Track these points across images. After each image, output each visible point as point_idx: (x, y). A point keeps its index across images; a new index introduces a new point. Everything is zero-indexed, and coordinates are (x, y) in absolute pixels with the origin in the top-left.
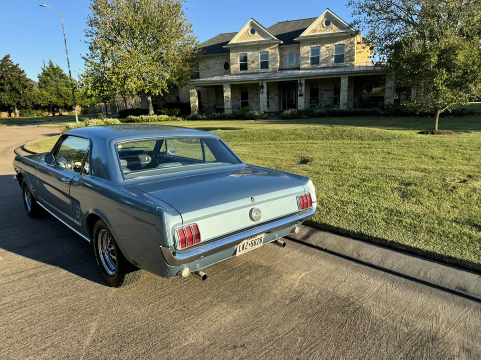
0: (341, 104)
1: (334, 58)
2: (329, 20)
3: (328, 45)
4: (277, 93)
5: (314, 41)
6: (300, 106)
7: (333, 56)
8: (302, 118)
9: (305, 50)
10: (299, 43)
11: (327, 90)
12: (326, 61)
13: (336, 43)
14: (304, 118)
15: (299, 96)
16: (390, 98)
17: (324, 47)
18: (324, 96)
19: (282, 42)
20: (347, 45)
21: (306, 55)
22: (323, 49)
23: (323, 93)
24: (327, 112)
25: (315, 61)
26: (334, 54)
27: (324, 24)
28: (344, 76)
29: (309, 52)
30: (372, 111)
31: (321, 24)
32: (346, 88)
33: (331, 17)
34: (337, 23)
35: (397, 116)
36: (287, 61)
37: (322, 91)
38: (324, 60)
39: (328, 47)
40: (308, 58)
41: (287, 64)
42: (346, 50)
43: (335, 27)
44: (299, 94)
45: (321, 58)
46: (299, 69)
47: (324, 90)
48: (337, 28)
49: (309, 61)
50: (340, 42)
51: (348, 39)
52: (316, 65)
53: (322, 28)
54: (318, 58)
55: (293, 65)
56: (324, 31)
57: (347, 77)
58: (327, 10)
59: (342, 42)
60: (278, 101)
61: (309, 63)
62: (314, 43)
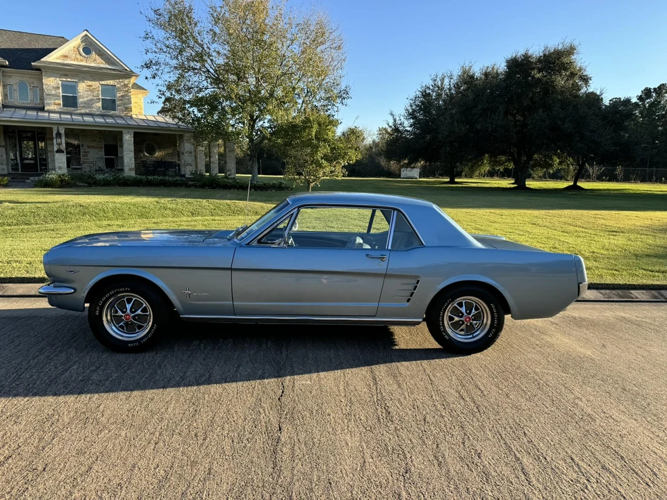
0: (126, 169)
1: (101, 103)
2: (89, 47)
3: (90, 83)
4: (3, 144)
5: (67, 73)
6: (60, 168)
7: (99, 99)
8: (78, 186)
9: (51, 83)
10: (39, 70)
11: (93, 147)
12: (89, 104)
13: (103, 82)
14: (81, 186)
15: (57, 152)
16: (191, 165)
17: (84, 84)
18: (89, 155)
19: (7, 63)
20: (120, 88)
21: (53, 92)
22: (82, 87)
23: (87, 150)
24: (114, 179)
25: (70, 101)
26: (100, 97)
27: (81, 50)
28: (127, 130)
29: (58, 88)
30: (177, 180)
31: (76, 49)
32: (132, 147)
33: (92, 44)
34: (102, 54)
35: (214, 188)
36: (16, 95)
37: (85, 147)
38: (85, 103)
39: (91, 86)
40: (57, 96)
41: (16, 99)
42: (118, 95)
43: (99, 59)
44: (56, 149)
45: (80, 100)
46: (42, 109)
47: (89, 147)
48: (103, 62)
49: (61, 102)
50: (109, 82)
51: (121, 80)
52: (72, 109)
53: (78, 56)
54: (75, 98)
55: (28, 102)
56: (82, 61)
57: (132, 132)
58: (85, 33)
59: (111, 82)
60: (5, 156)
61: (59, 104)
62: (66, 76)
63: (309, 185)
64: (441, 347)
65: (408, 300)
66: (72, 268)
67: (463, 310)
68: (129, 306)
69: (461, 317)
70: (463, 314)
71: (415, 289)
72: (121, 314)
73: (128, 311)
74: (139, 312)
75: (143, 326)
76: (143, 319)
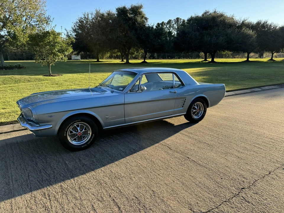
63: (49, 65)
64: (189, 122)
65: (182, 107)
66: (50, 115)
67: (196, 107)
68: (79, 128)
69: (196, 110)
70: (196, 109)
71: (185, 102)
72: (75, 133)
73: (79, 131)
74: (83, 130)
75: (85, 137)
76: (86, 133)
